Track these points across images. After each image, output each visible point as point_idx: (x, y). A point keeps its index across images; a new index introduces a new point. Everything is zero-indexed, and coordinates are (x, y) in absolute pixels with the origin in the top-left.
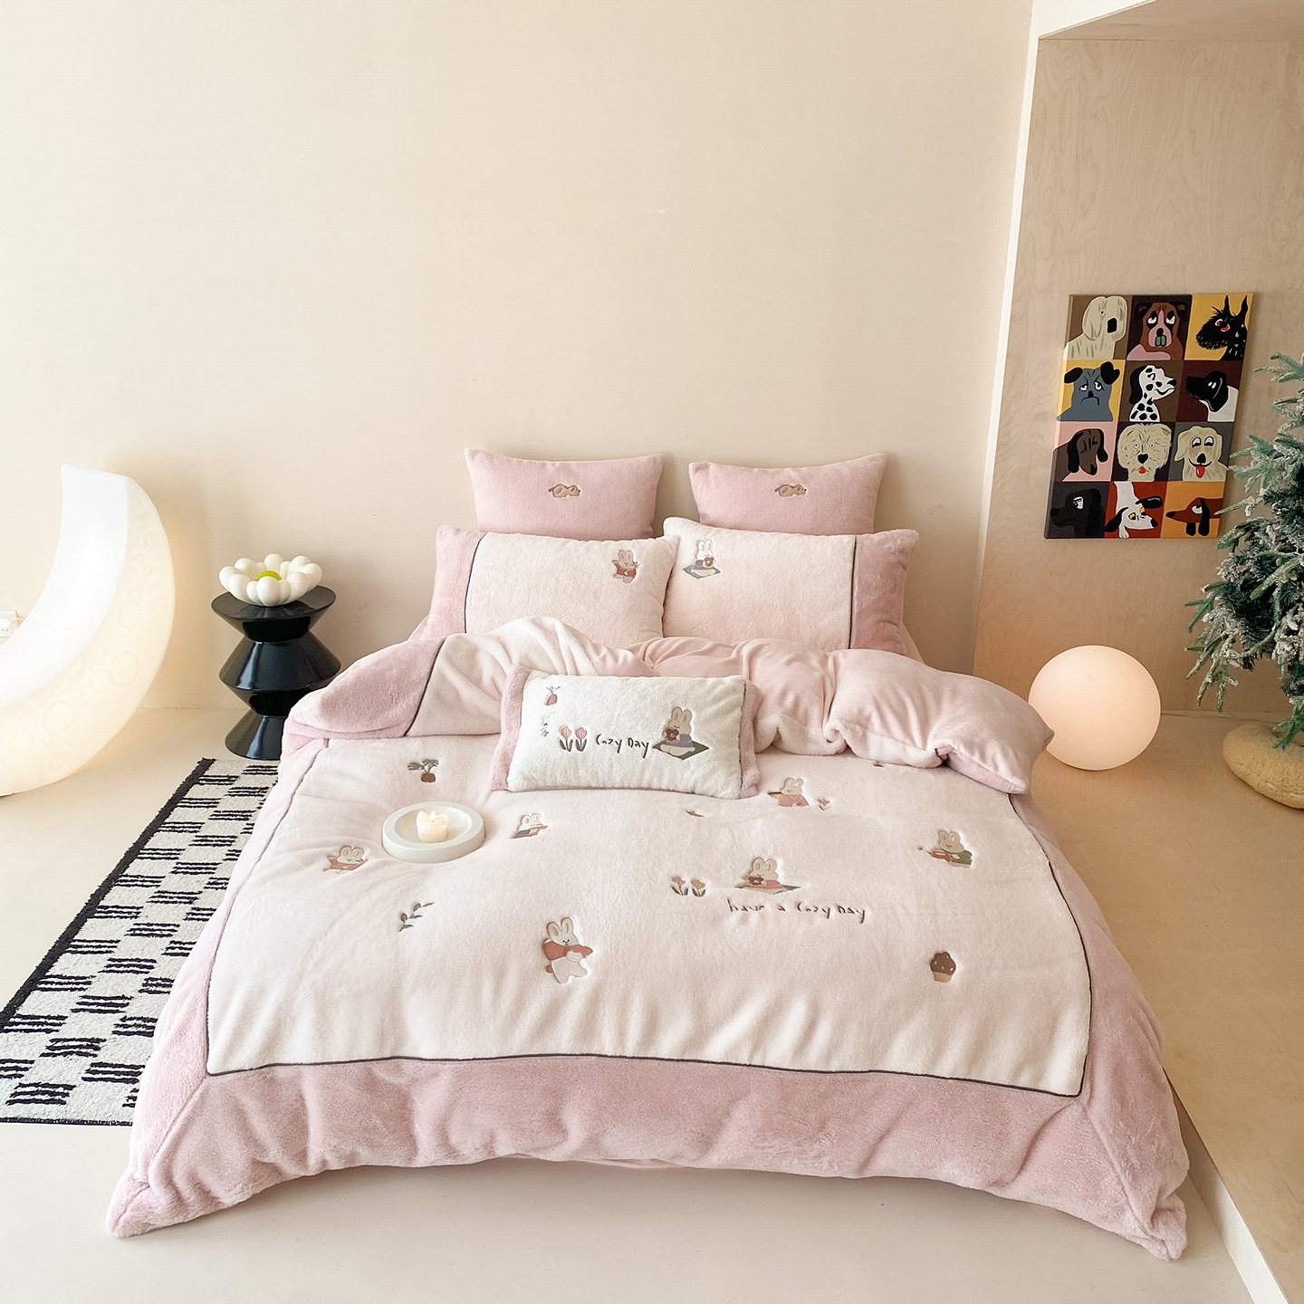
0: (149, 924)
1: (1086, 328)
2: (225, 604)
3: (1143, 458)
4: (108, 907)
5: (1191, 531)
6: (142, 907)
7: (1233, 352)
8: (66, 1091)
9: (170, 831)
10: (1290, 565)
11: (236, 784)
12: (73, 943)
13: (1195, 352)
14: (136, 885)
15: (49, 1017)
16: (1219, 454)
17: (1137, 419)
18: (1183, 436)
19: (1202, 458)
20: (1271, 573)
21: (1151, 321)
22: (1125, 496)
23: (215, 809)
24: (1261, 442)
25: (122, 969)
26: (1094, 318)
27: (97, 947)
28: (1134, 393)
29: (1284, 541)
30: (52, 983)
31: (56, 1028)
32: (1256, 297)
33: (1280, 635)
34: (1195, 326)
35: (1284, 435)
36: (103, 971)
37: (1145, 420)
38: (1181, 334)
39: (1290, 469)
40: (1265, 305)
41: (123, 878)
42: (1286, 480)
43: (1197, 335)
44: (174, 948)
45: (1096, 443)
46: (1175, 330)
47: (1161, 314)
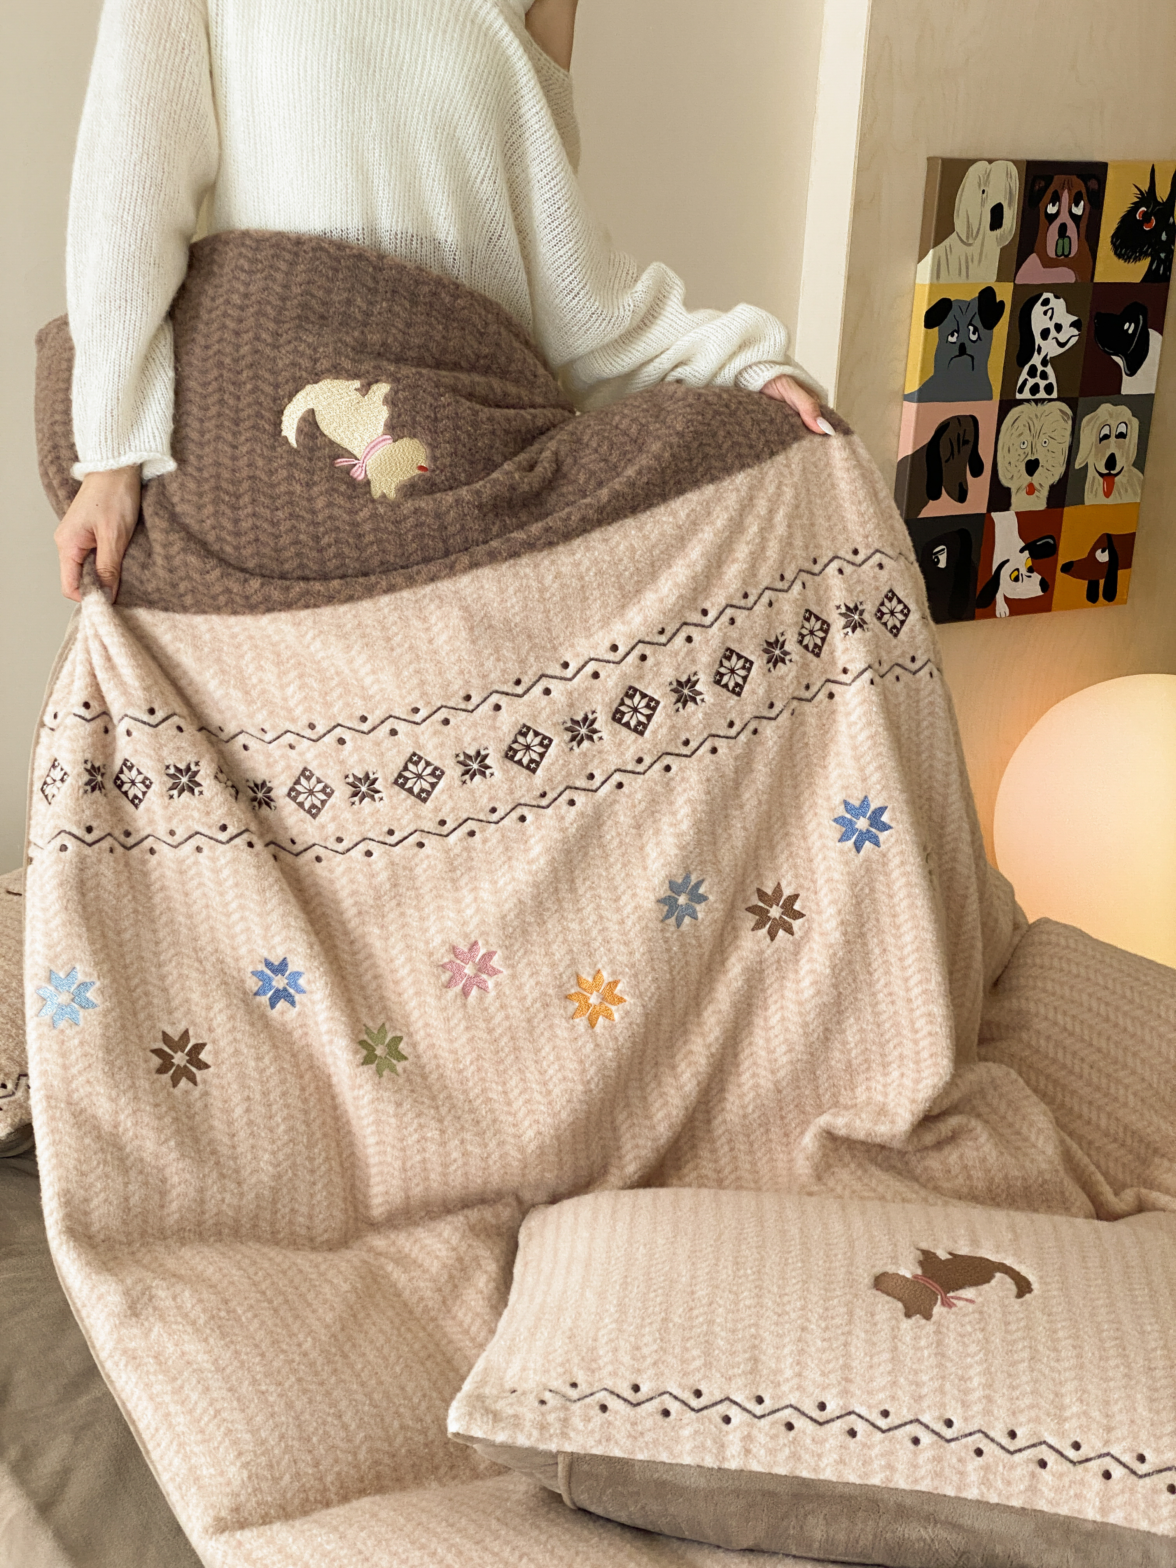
1: (959, 224)
3: (1032, 467)
5: (1092, 597)
7: (1158, 267)
13: (1108, 267)
16: (1134, 454)
17: (1026, 394)
18: (1089, 422)
19: (1111, 462)
21: (1052, 209)
22: (1006, 540)
26: (971, 204)
28: (1023, 347)
37: (1038, 396)
38: (1092, 235)
43: (1113, 237)
45: (968, 442)
46: (1083, 224)
47: (1065, 196)
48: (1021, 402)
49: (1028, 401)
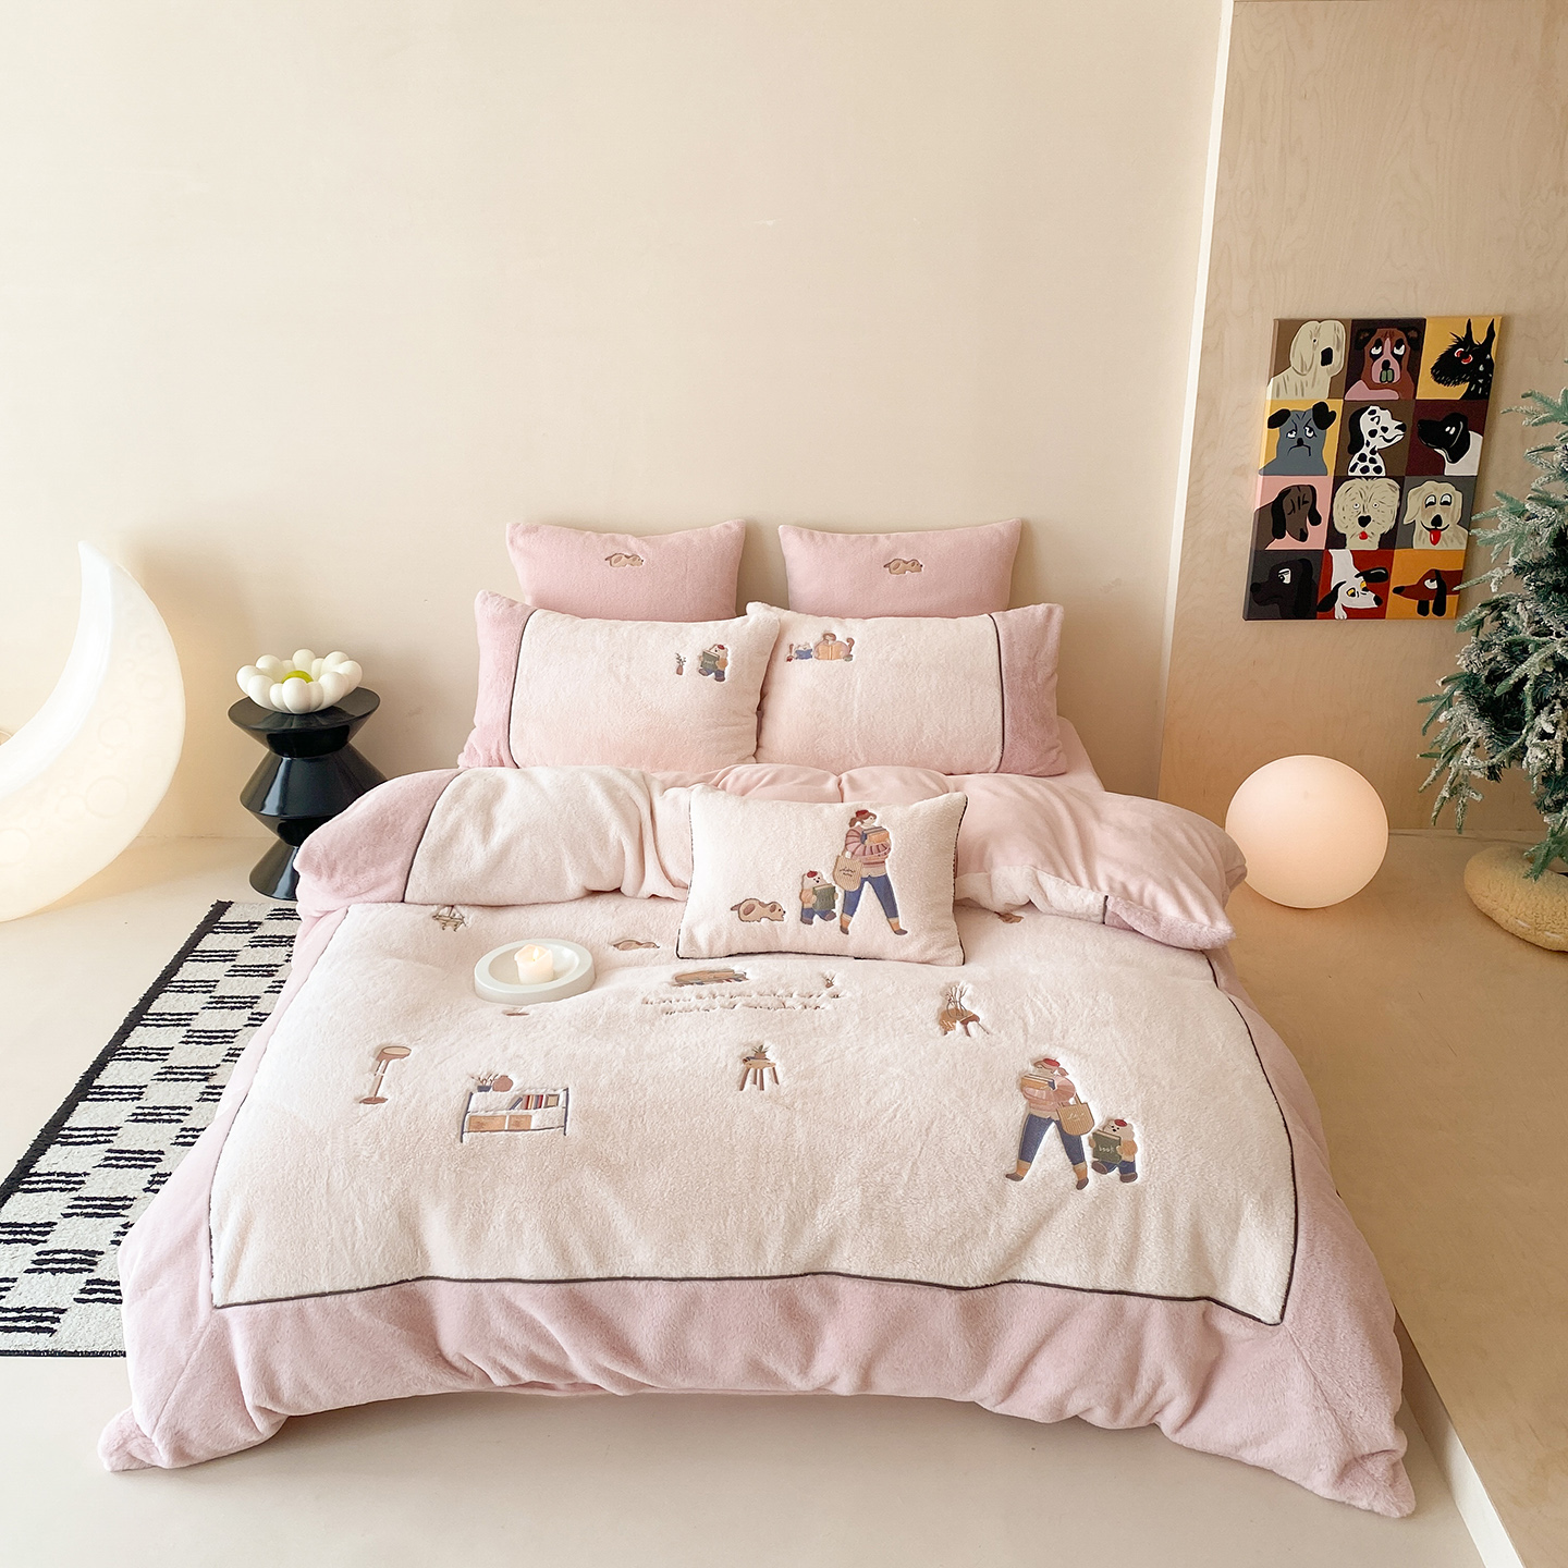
0: (155, 1108)
1: (1294, 361)
2: (244, 713)
3: (1364, 521)
4: (103, 1087)
5: (1423, 610)
6: (146, 1086)
7: (1477, 389)
8: (56, 1316)
9: (178, 991)
10: (1545, 652)
11: (259, 932)
12: (62, 1132)
13: (1429, 389)
14: (138, 1059)
15: (34, 1225)
16: (1458, 516)
17: (1357, 472)
18: (1414, 493)
19: (1437, 521)
20: (1522, 662)
21: (1375, 351)
22: (1343, 568)
23: (233, 963)
24: (1510, 500)
25: (122, 1163)
26: (1304, 348)
27: (92, 1136)
28: (1353, 441)
29: (1538, 622)
30: (37, 1182)
31: (43, 1239)
32: (1505, 321)
33: (1532, 739)
34: (1430, 356)
35: (1541, 492)
36: (100, 1166)
37: (1367, 474)
38: (1412, 366)
39: (1546, 533)
40: (1517, 328)
41: (121, 1051)
42: (1541, 547)
43: (1432, 369)
44: (185, 1137)
45: (1307, 502)
46: (1405, 362)
47: (1388, 343)
48: (1353, 478)
49: (1360, 477)
